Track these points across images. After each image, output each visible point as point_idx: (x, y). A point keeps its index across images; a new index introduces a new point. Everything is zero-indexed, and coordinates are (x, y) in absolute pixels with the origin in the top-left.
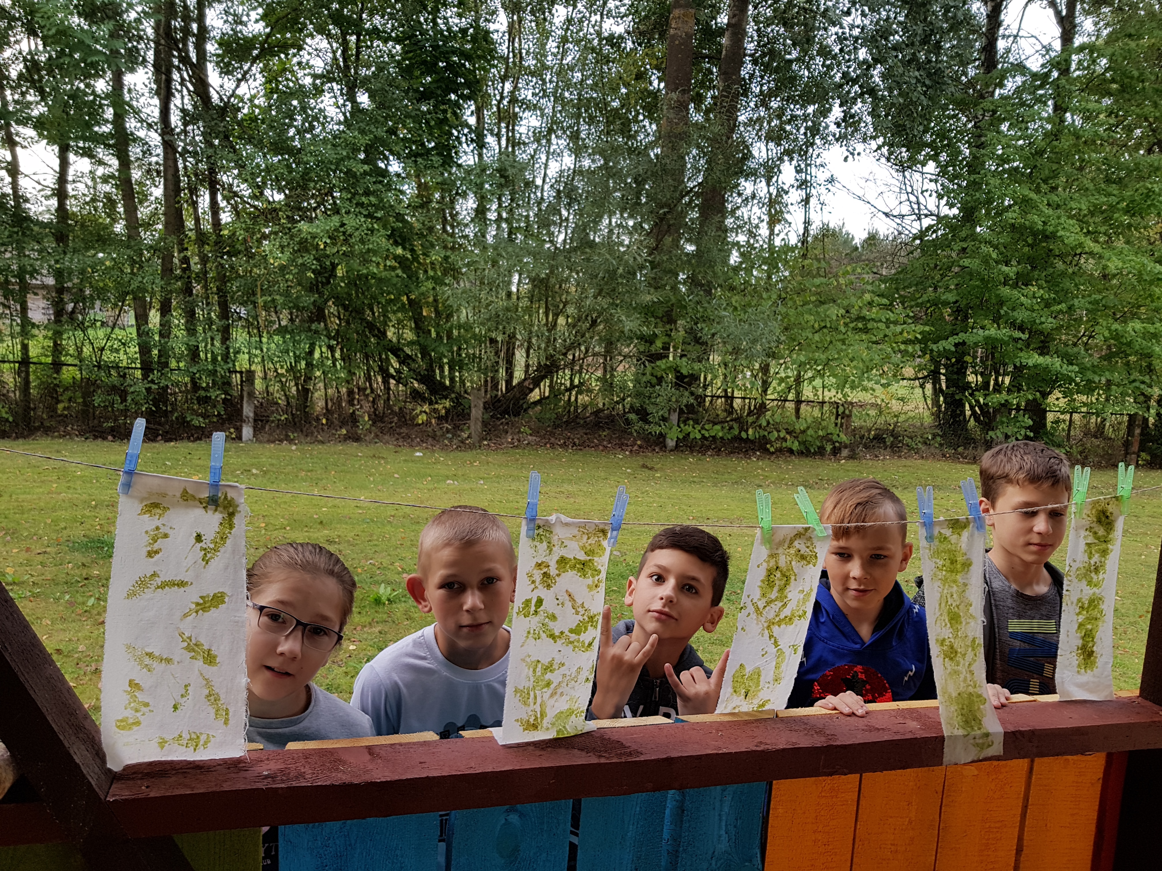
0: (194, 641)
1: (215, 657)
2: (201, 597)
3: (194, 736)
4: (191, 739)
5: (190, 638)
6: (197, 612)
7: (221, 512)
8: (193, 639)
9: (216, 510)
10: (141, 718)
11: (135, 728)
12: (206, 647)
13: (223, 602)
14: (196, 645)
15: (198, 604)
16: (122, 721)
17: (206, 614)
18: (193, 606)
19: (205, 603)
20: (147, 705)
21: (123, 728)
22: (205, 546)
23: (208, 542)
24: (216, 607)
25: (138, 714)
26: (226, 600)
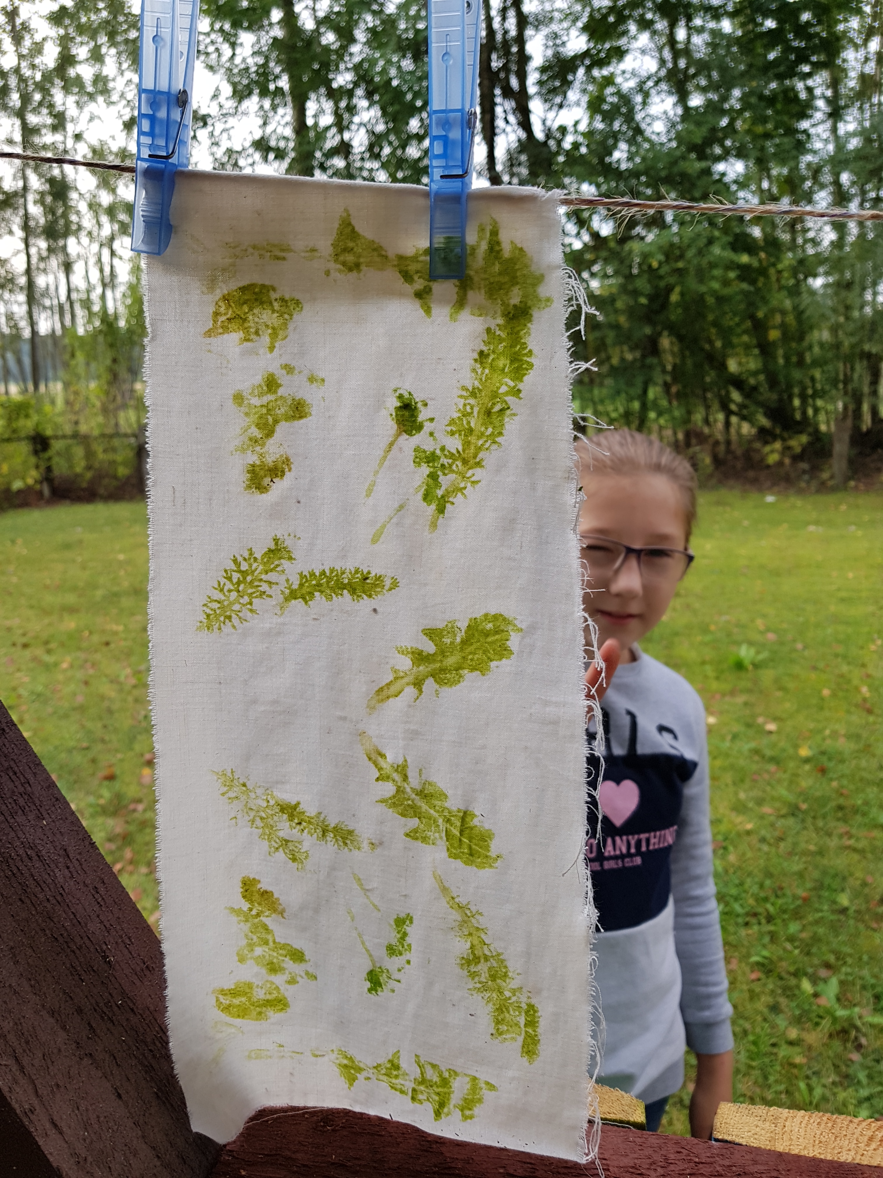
0: (414, 782)
1: (485, 838)
2: (431, 633)
3: (431, 1075)
4: (423, 1081)
5: (402, 770)
6: (418, 684)
7: (481, 311)
8: (412, 774)
9: (461, 303)
10: (289, 992)
11: (274, 1015)
12: (454, 804)
13: (503, 652)
14: (422, 793)
15: (420, 657)
16: (234, 993)
17: (446, 691)
18: (405, 663)
19: (442, 652)
20: (298, 956)
21: (242, 1012)
22: (429, 446)
23: (440, 427)
24: (481, 667)
25: (279, 979)
26: (514, 642)
